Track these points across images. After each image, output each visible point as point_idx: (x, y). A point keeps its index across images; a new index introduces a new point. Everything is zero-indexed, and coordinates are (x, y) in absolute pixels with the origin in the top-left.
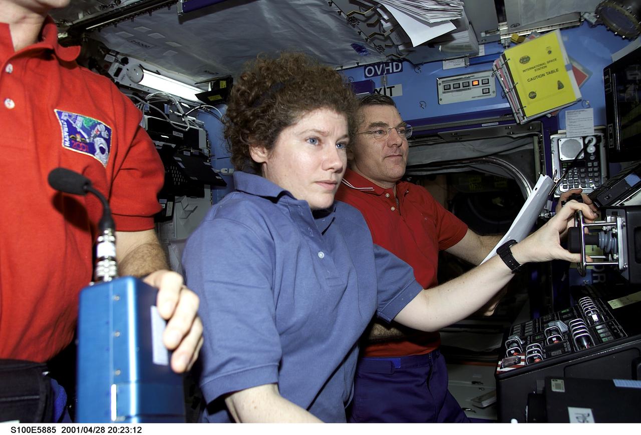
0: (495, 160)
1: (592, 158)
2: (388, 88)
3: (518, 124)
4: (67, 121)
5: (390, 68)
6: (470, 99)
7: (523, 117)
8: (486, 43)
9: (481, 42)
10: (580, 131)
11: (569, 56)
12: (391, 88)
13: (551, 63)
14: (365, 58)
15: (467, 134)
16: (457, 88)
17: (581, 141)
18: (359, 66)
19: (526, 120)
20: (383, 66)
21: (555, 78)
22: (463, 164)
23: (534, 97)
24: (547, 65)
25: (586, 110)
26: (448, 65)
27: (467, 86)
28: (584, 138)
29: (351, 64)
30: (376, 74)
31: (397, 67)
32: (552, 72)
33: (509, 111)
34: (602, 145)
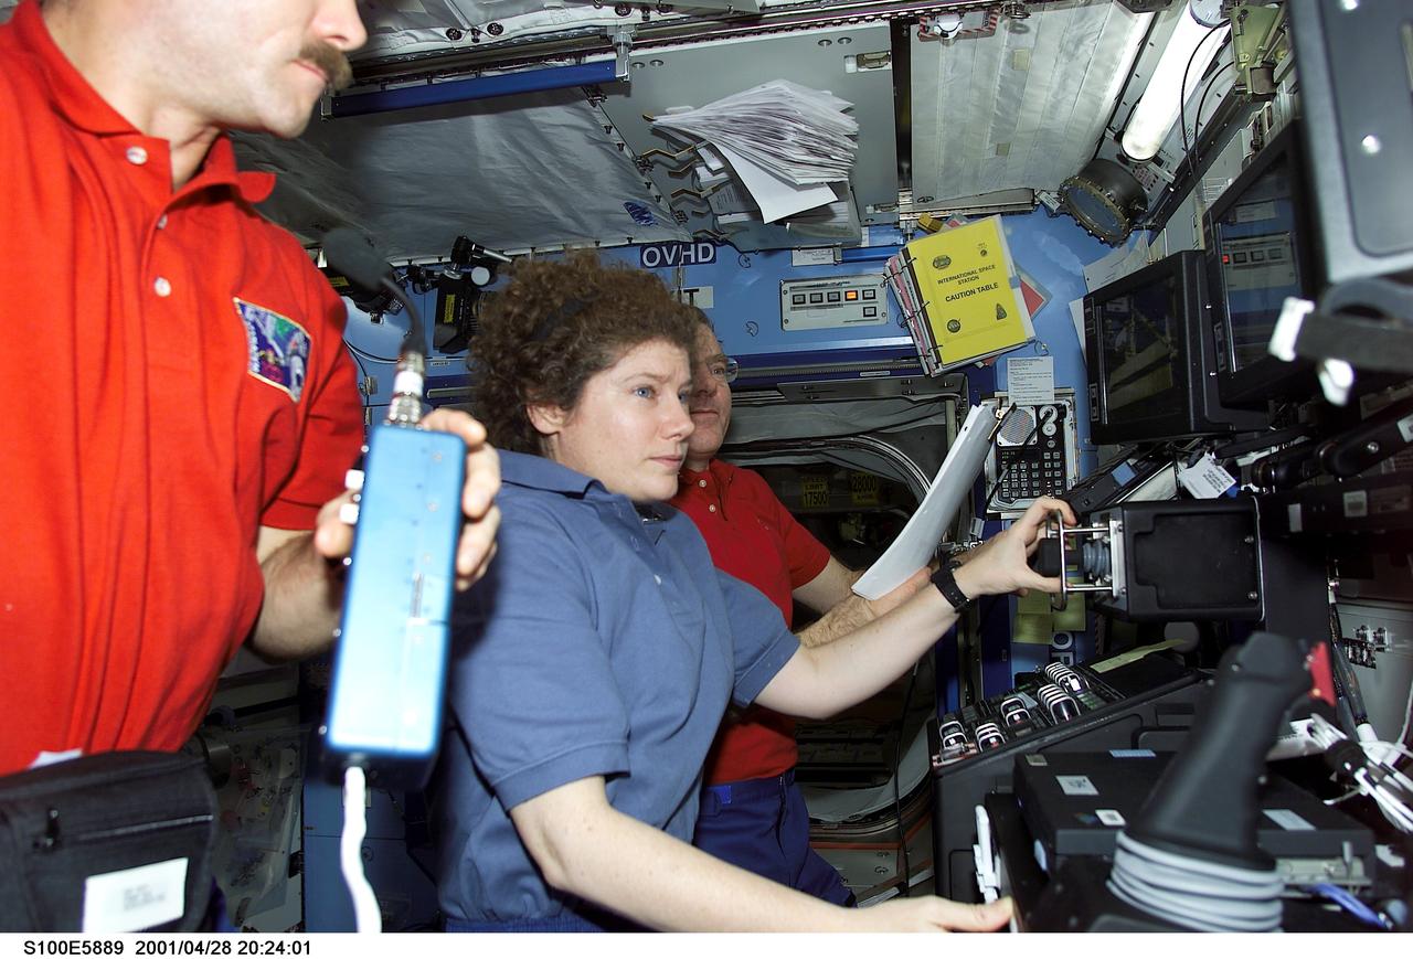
0: (872, 443)
1: (1051, 444)
2: (686, 291)
3: (926, 376)
4: (254, 324)
5: (692, 253)
6: (840, 324)
7: (937, 364)
8: (874, 226)
9: (865, 222)
10: (1033, 395)
11: (1016, 264)
12: (691, 292)
13: (985, 271)
14: (643, 229)
15: (831, 390)
16: (817, 302)
17: (1033, 413)
18: (631, 245)
19: (941, 369)
20: (678, 248)
21: (991, 298)
22: (811, 447)
23: (956, 330)
24: (980, 275)
25: (1041, 358)
26: (800, 259)
27: (835, 301)
28: (1038, 408)
29: (615, 239)
30: (663, 263)
31: (706, 252)
32: (988, 288)
33: (909, 353)
34: (1067, 421)
